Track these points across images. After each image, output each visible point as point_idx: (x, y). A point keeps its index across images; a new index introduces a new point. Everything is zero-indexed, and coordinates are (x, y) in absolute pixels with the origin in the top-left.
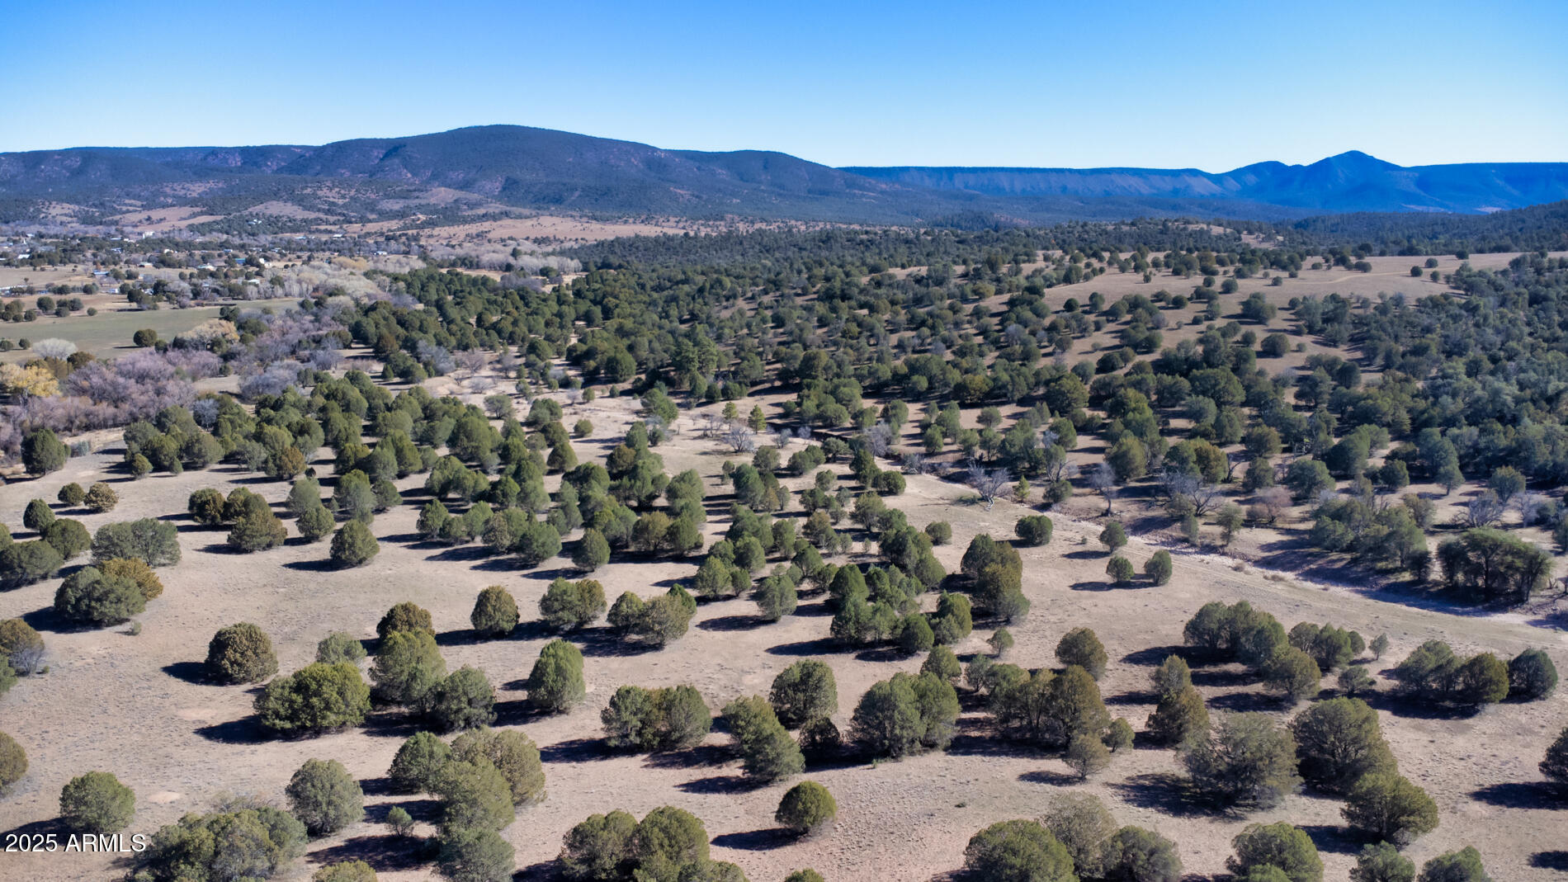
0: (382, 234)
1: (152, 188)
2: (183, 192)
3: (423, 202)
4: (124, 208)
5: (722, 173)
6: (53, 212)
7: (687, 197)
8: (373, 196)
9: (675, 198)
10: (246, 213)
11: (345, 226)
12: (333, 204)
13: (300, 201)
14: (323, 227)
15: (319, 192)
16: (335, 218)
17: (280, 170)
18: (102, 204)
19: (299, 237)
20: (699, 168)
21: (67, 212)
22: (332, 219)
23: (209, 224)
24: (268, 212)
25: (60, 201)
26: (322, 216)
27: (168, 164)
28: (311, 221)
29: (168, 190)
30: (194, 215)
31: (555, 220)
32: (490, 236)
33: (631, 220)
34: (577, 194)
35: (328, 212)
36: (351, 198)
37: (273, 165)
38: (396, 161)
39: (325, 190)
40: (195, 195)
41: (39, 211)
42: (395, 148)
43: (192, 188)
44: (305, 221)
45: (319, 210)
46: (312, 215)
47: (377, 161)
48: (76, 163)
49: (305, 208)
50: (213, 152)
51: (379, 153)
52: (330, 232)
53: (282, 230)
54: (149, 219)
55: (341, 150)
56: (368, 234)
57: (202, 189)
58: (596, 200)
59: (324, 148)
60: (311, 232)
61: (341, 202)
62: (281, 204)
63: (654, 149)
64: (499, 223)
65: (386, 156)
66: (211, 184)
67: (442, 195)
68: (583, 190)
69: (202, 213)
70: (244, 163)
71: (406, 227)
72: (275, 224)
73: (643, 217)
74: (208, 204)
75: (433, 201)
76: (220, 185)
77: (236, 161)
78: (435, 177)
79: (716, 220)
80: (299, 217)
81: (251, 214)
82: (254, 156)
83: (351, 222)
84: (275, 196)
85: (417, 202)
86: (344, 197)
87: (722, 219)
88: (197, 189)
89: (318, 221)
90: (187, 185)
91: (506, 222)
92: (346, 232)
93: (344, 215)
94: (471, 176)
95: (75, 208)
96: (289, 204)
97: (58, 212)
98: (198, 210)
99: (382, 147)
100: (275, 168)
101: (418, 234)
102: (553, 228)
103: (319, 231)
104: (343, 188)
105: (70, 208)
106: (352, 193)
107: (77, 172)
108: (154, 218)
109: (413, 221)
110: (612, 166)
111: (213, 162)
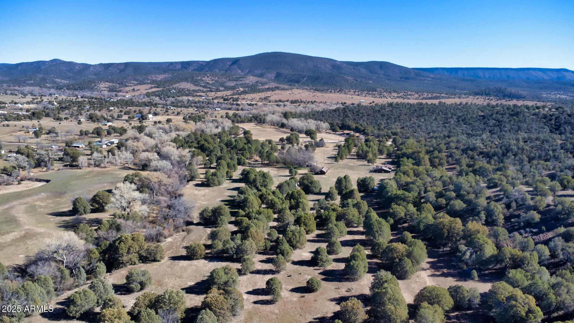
0: (222, 97)
1: (144, 77)
2: (155, 78)
3: (243, 82)
4: (130, 85)
5: (363, 70)
6: (101, 86)
7: (352, 80)
8: (224, 80)
9: (347, 81)
10: (171, 87)
11: (208, 93)
12: (208, 83)
14: (198, 94)
15: (203, 79)
16: (207, 89)
17: (194, 70)
18: (122, 83)
19: (185, 98)
20: (353, 68)
21: (106, 86)
22: (205, 90)
23: (155, 92)
24: (180, 87)
26: (201, 88)
27: (154, 68)
28: (196, 91)
29: (150, 78)
30: (151, 88)
32: (270, 99)
33: (333, 91)
34: (305, 79)
35: (204, 87)
36: (216, 81)
38: (236, 66)
39: (206, 77)
40: (159, 79)
41: (95, 85)
42: (235, 61)
43: (159, 77)
44: (193, 91)
45: (200, 86)
46: (197, 88)
47: (228, 66)
48: (122, 67)
49: (195, 85)
50: (171, 64)
51: (229, 63)
52: (201, 96)
53: (182, 95)
54: (134, 89)
55: (216, 62)
56: (217, 98)
57: (162, 77)
58: (313, 81)
59: (210, 61)
60: (193, 96)
61: (211, 82)
62: (186, 83)
63: (335, 61)
64: (274, 92)
65: (232, 64)
66: (166, 75)
67: (251, 79)
68: (308, 77)
69: (155, 87)
70: (182, 68)
71: (234, 94)
72: (182, 92)
73: (338, 90)
74: (158, 84)
75: (247, 82)
76: (170, 76)
77: (179, 67)
78: (250, 72)
79: (373, 91)
80: (192, 89)
81: (173, 88)
82: (185, 65)
83: (212, 91)
84: (186, 80)
85: (241, 82)
86: (213, 80)
87: (376, 91)
88: (160, 77)
89: (197, 91)
90: (157, 76)
91: (278, 92)
92: (208, 96)
93: (210, 88)
94: (263, 72)
95: (111, 84)
96: (189, 83)
97: (103, 86)
98: (153, 86)
99: (231, 61)
100: (192, 69)
101: (238, 98)
102: (299, 95)
103: (197, 96)
104: (213, 77)
105: (108, 84)
106: (216, 79)
107: (122, 71)
108: (136, 89)
109: (238, 91)
110: (319, 68)
111: (171, 67)
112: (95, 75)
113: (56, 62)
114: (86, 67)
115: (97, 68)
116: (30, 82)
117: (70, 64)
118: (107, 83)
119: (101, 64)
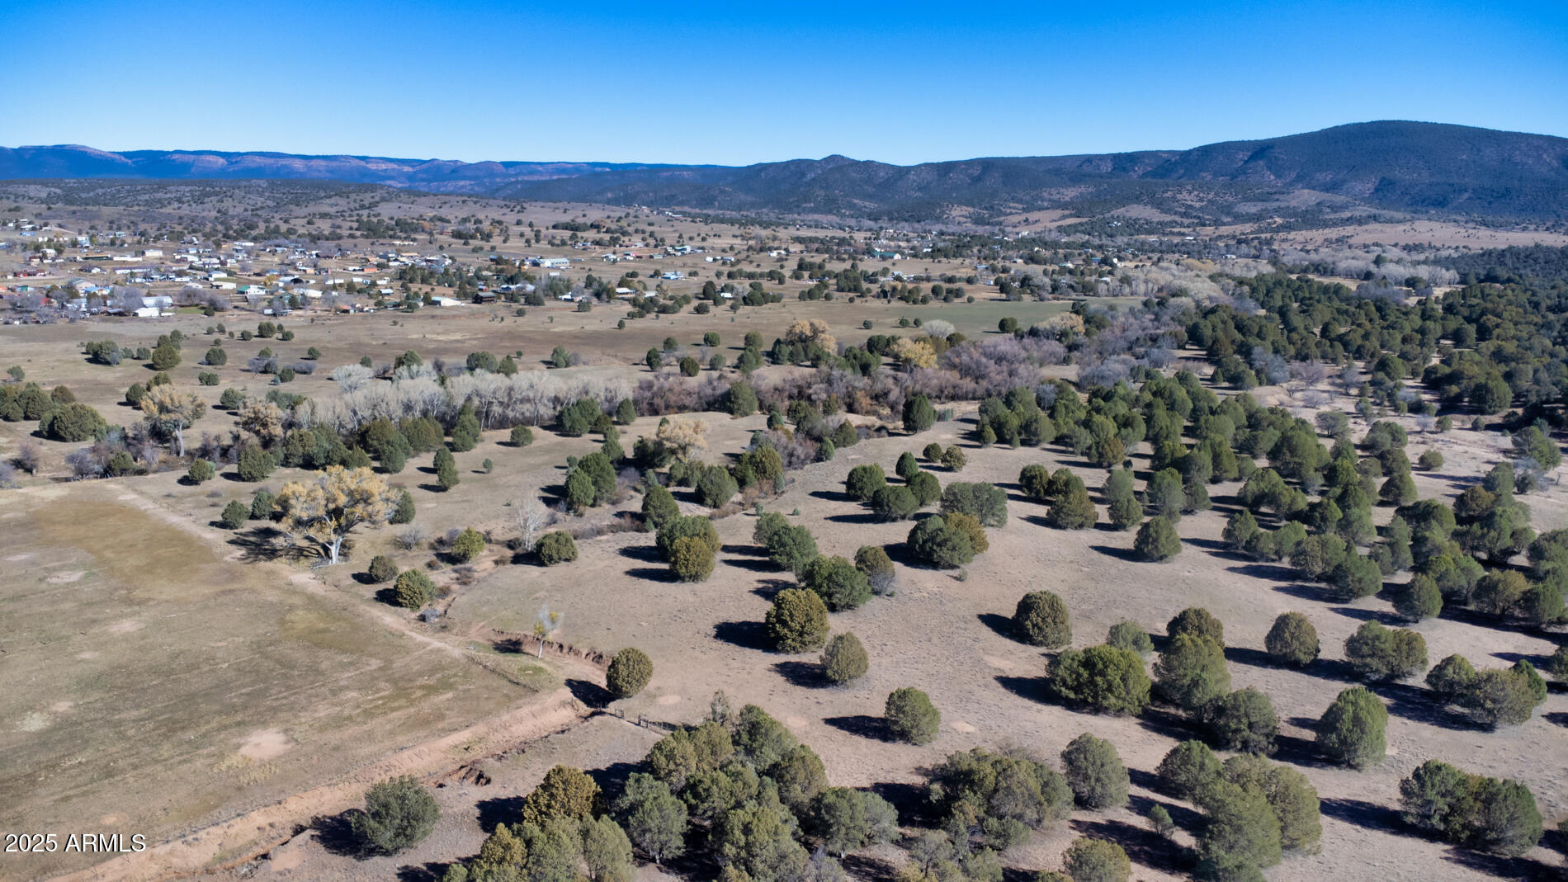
0: (1234, 237)
2: (1058, 196)
3: (1283, 205)
8: (1231, 199)
10: (1108, 215)
11: (1198, 229)
12: (1191, 207)
13: (1159, 205)
14: (1176, 230)
15: (1179, 196)
16: (1190, 221)
17: (1145, 175)
18: (992, 207)
19: (1153, 238)
21: (963, 213)
22: (1186, 221)
23: (1075, 226)
24: (1128, 215)
25: (960, 203)
26: (1178, 219)
27: (1049, 171)
28: (1167, 223)
29: (1045, 195)
30: (1064, 217)
31: (1435, 225)
32: (1351, 241)
33: (1532, 227)
34: (1466, 196)
35: (1184, 215)
36: (1209, 201)
37: (1139, 169)
38: (1261, 163)
39: (1184, 193)
40: (1067, 199)
42: (1262, 150)
43: (1066, 193)
44: (1160, 223)
45: (1176, 213)
46: (1168, 218)
47: (1240, 164)
48: (976, 172)
49: (1163, 211)
50: (1089, 159)
51: (1243, 156)
52: (1183, 234)
53: (1138, 232)
54: (1027, 220)
55: (1206, 151)
56: (1220, 237)
57: (1074, 194)
58: (1490, 203)
59: (1190, 152)
60: (1164, 234)
61: (1198, 205)
62: (1141, 207)
64: (1364, 227)
65: (1251, 158)
66: (1082, 189)
67: (1305, 197)
68: (1474, 192)
69: (1071, 216)
70: (1114, 169)
71: (1260, 231)
72: (1133, 226)
73: (1549, 224)
74: (1076, 207)
75: (1293, 203)
76: (1090, 190)
77: (1107, 167)
78: (1300, 178)
80: (1156, 220)
81: (1113, 217)
82: (1123, 162)
83: (1205, 225)
84: (1137, 199)
85: (1276, 205)
86: (1201, 200)
88: (1070, 193)
89: (1174, 224)
91: (1373, 226)
92: (1199, 234)
93: (1199, 218)
94: (1340, 176)
95: (973, 209)
96: (1149, 207)
97: (959, 212)
98: (1067, 212)
99: (1248, 150)
100: (1141, 173)
101: (1272, 237)
102: (1430, 234)
103: (1172, 233)
104: (1203, 192)
105: (967, 210)
106: (1211, 196)
107: (977, 180)
108: (1030, 220)
109: (1269, 224)
110: (1517, 164)
111: (1087, 168)
112: (920, 189)
113: (836, 163)
115: (924, 175)
116: (808, 205)
117: (868, 164)
118: (966, 208)
119: (926, 165)
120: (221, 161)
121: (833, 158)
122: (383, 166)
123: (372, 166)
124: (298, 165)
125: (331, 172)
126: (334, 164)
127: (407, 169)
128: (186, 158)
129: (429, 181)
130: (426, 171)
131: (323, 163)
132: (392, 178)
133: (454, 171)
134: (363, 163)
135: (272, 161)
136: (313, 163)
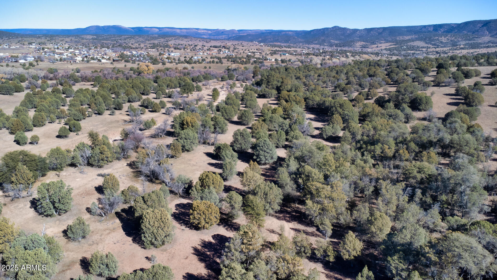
1: (394, 38)
3: (475, 42)
4: (378, 43)
6: (357, 44)
15: (440, 39)
18: (373, 42)
21: (361, 44)
23: (391, 48)
24: (413, 44)
35: (434, 44)
36: (451, 41)
38: (485, 28)
41: (354, 44)
42: (486, 23)
45: (431, 44)
46: (426, 46)
47: (478, 28)
48: (380, 31)
49: (427, 43)
50: (425, 26)
51: (480, 25)
54: (377, 46)
57: (408, 38)
60: (417, 51)
62: (420, 42)
65: (482, 26)
66: (413, 36)
67: (485, 39)
70: (433, 30)
72: (410, 48)
77: (431, 29)
80: (421, 46)
81: (407, 45)
82: (437, 27)
86: (448, 40)
93: (438, 46)
95: (364, 43)
96: (423, 42)
97: (359, 44)
98: (393, 44)
99: (482, 23)
106: (453, 39)
107: (380, 34)
108: (379, 46)
112: (360, 37)
113: (336, 29)
114: (355, 31)
115: (362, 32)
117: (345, 29)
118: (363, 43)
119: (366, 29)
120: (157, 30)
121: (335, 27)
122: (203, 31)
123: (199, 31)
124: (178, 31)
125: (187, 33)
126: (188, 31)
127: (210, 32)
128: (148, 29)
129: (214, 36)
130: (215, 33)
131: (185, 30)
132: (204, 35)
133: (222, 33)
134: (197, 30)
135: (171, 30)
136: (183, 30)
